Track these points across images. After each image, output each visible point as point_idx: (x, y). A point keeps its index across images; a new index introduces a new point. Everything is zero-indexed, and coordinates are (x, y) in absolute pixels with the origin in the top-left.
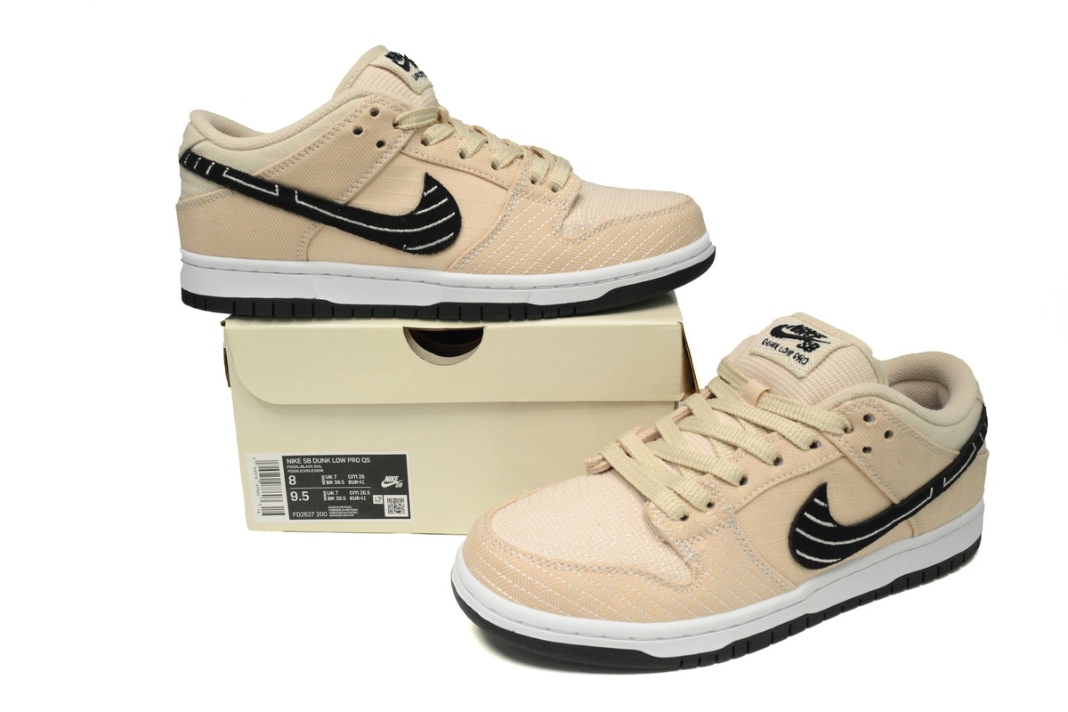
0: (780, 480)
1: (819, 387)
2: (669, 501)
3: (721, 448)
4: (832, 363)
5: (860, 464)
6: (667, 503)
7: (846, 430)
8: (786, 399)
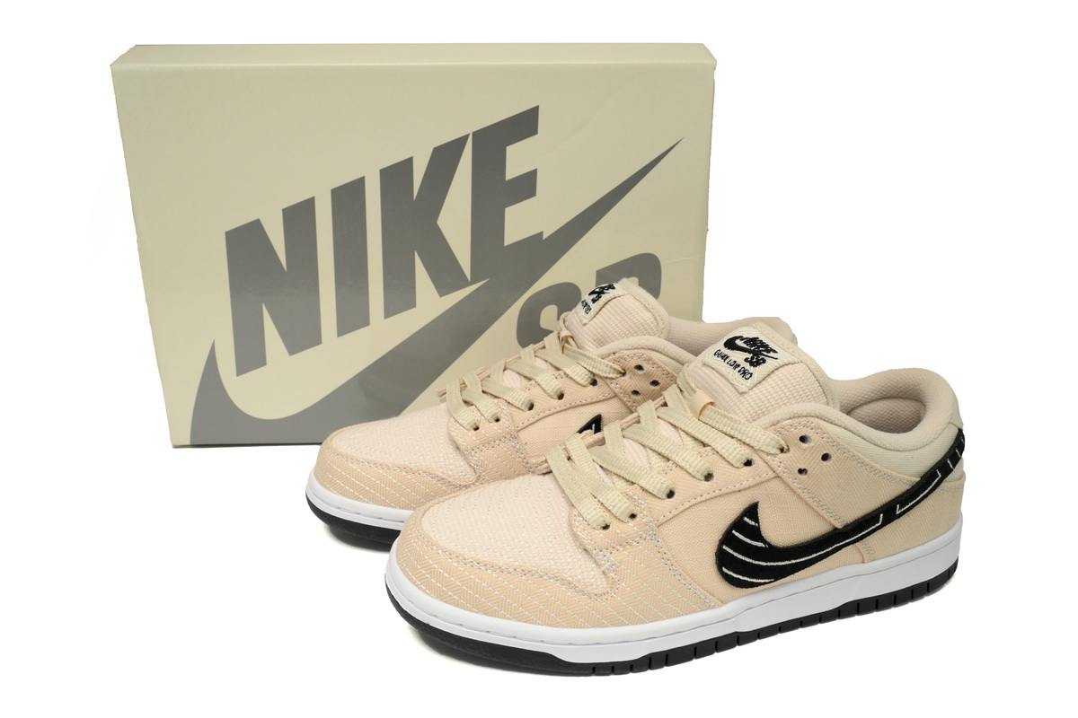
0: (708, 497)
1: (760, 404)
2: (592, 509)
3: (655, 459)
4: (777, 380)
5: (795, 486)
6: (589, 511)
7: (782, 450)
8: (726, 413)
